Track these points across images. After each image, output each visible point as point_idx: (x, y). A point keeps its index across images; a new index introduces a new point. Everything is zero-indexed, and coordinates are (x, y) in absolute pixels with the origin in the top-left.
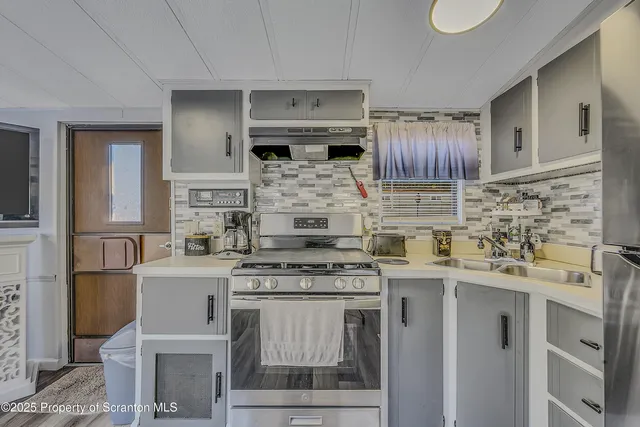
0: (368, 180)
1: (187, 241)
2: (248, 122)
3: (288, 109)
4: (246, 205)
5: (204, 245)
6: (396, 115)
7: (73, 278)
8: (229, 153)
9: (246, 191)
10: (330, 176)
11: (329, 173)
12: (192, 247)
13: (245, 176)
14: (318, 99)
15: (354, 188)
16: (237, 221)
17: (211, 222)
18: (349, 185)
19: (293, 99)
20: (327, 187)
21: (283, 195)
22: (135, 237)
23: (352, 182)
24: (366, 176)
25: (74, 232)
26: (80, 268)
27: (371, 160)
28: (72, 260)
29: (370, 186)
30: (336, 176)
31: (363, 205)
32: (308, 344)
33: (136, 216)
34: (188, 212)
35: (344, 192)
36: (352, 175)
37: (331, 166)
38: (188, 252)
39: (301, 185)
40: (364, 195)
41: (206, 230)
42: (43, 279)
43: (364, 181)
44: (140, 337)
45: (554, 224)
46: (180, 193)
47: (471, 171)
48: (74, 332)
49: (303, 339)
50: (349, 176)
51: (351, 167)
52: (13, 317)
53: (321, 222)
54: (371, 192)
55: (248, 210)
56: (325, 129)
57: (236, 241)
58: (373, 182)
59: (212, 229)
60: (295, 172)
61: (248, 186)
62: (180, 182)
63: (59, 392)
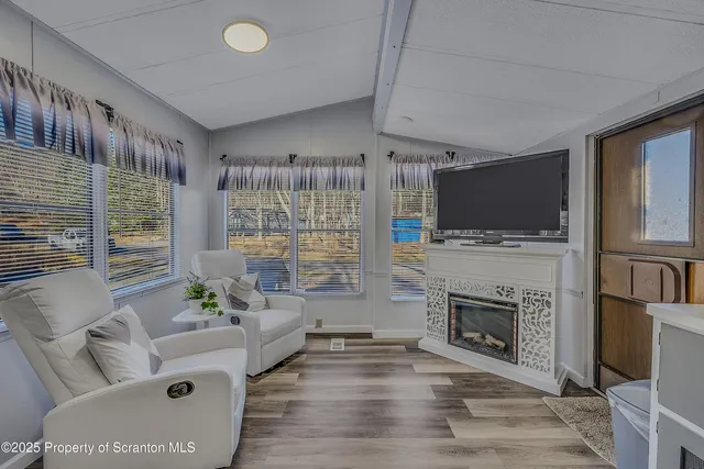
7: (599, 299)
22: (677, 261)
25: (601, 249)
26: (606, 290)
28: (598, 280)
33: (681, 235)
42: (573, 292)
48: (599, 360)
52: (547, 319)
63: (578, 410)
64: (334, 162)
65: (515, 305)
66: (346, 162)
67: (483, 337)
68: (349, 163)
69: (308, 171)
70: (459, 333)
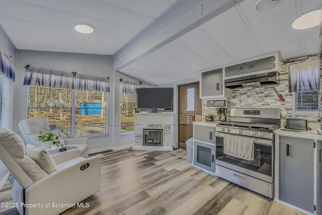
0: (285, 93)
1: (206, 117)
2: (224, 78)
3: (239, 71)
4: (225, 106)
5: (212, 119)
6: (306, 57)
7: (179, 125)
8: (218, 89)
9: (225, 101)
10: (263, 92)
12: (208, 119)
13: (223, 96)
14: (251, 65)
15: (277, 97)
16: (221, 111)
17: (213, 111)
18: (273, 96)
19: (241, 67)
20: (261, 97)
22: (193, 115)
24: (284, 91)
25: (179, 113)
26: (180, 123)
27: (288, 83)
28: (179, 121)
29: (287, 95)
30: (266, 92)
31: (282, 105)
32: (239, 151)
33: (193, 109)
34: (207, 108)
35: (271, 99)
36: (275, 91)
37: (264, 88)
38: (206, 120)
40: (283, 100)
41: (212, 114)
42: (174, 125)
43: (282, 93)
44: (194, 140)
46: (204, 102)
48: (179, 141)
49: (237, 149)
51: (275, 87)
52: (170, 132)
53: (257, 112)
54: (287, 99)
55: (226, 107)
56: (255, 75)
57: (220, 117)
58: (289, 94)
59: (214, 114)
60: (246, 92)
61: (226, 99)
62: (205, 99)
63: (177, 152)
64: (96, 79)
65: (162, 130)
66: (101, 79)
67: (153, 141)
68: (102, 80)
69: (83, 81)
70: (145, 142)
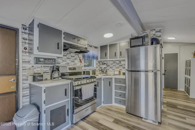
0: (81, 58)
2: (63, 41)
4: (55, 64)
5: (42, 77)
8: (58, 48)
9: (55, 59)
10: (74, 57)
11: (74, 56)
13: (62, 55)
14: (80, 39)
15: (79, 60)
20: (73, 59)
21: (63, 61)
23: (79, 59)
30: (75, 57)
31: (81, 64)
35: (77, 61)
37: (74, 54)
38: (37, 80)
39: (68, 59)
40: (81, 62)
45: (107, 68)
47: (97, 58)
50: (78, 57)
53: (74, 69)
58: (82, 59)
60: (66, 55)
